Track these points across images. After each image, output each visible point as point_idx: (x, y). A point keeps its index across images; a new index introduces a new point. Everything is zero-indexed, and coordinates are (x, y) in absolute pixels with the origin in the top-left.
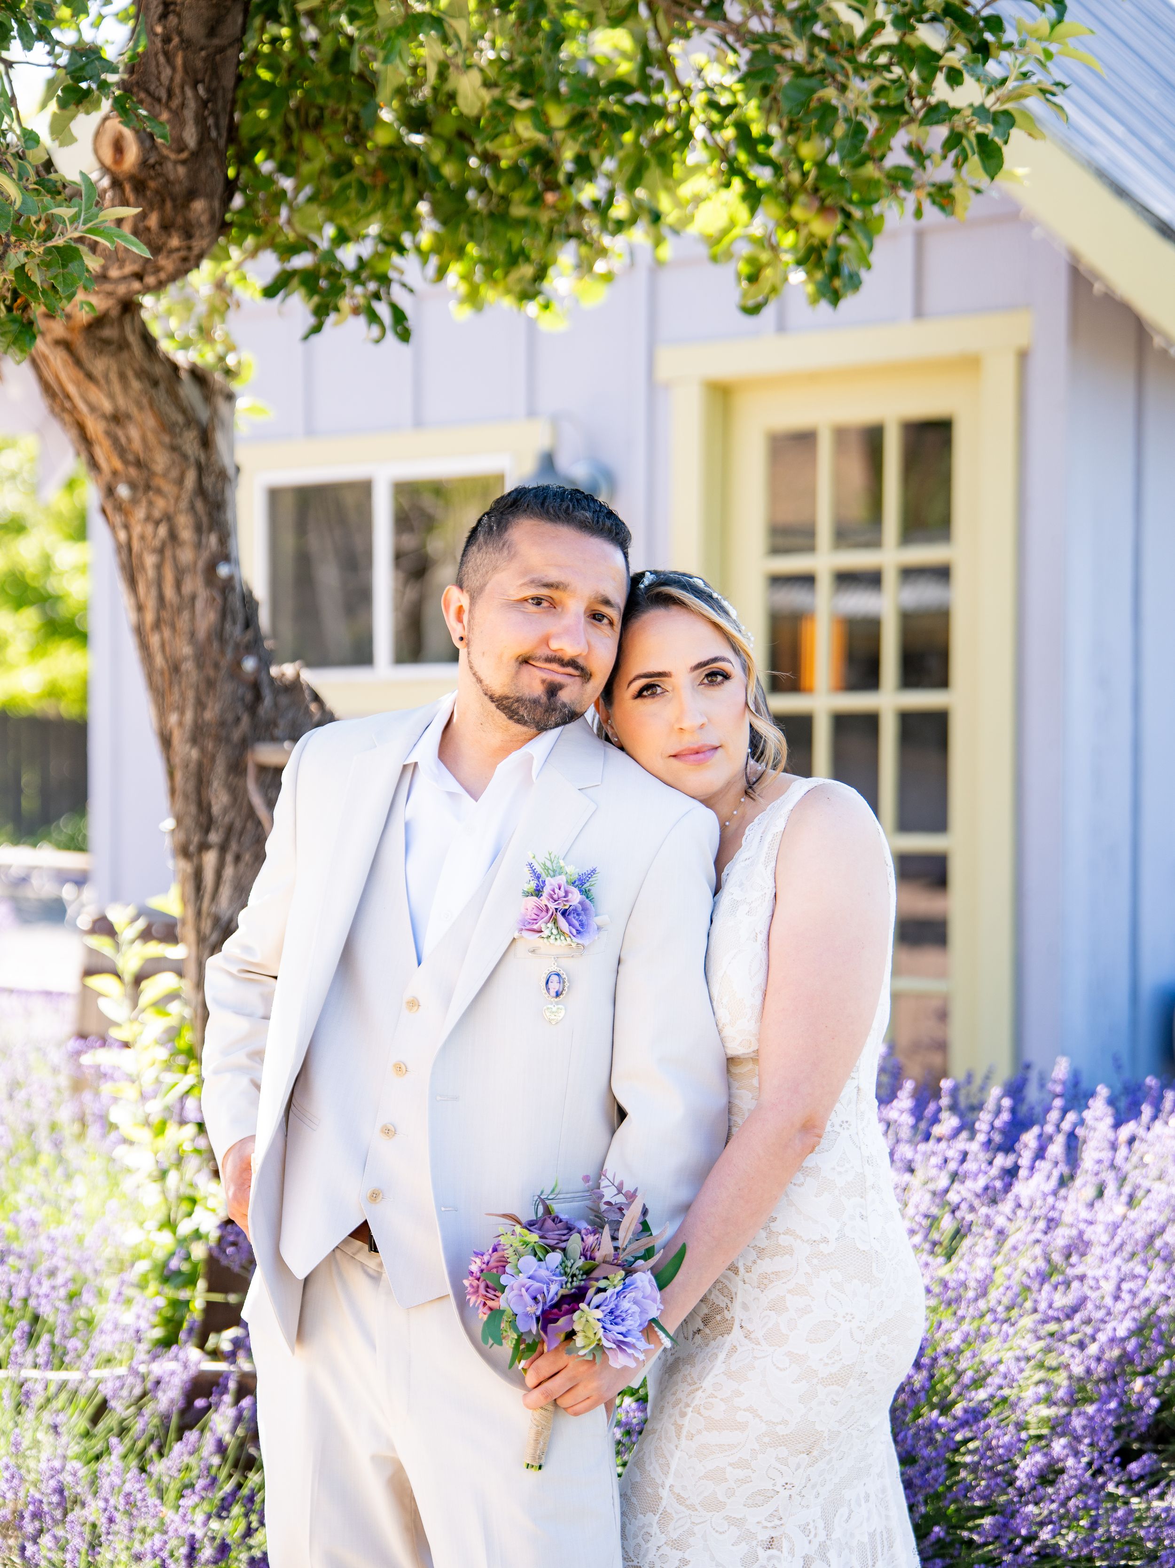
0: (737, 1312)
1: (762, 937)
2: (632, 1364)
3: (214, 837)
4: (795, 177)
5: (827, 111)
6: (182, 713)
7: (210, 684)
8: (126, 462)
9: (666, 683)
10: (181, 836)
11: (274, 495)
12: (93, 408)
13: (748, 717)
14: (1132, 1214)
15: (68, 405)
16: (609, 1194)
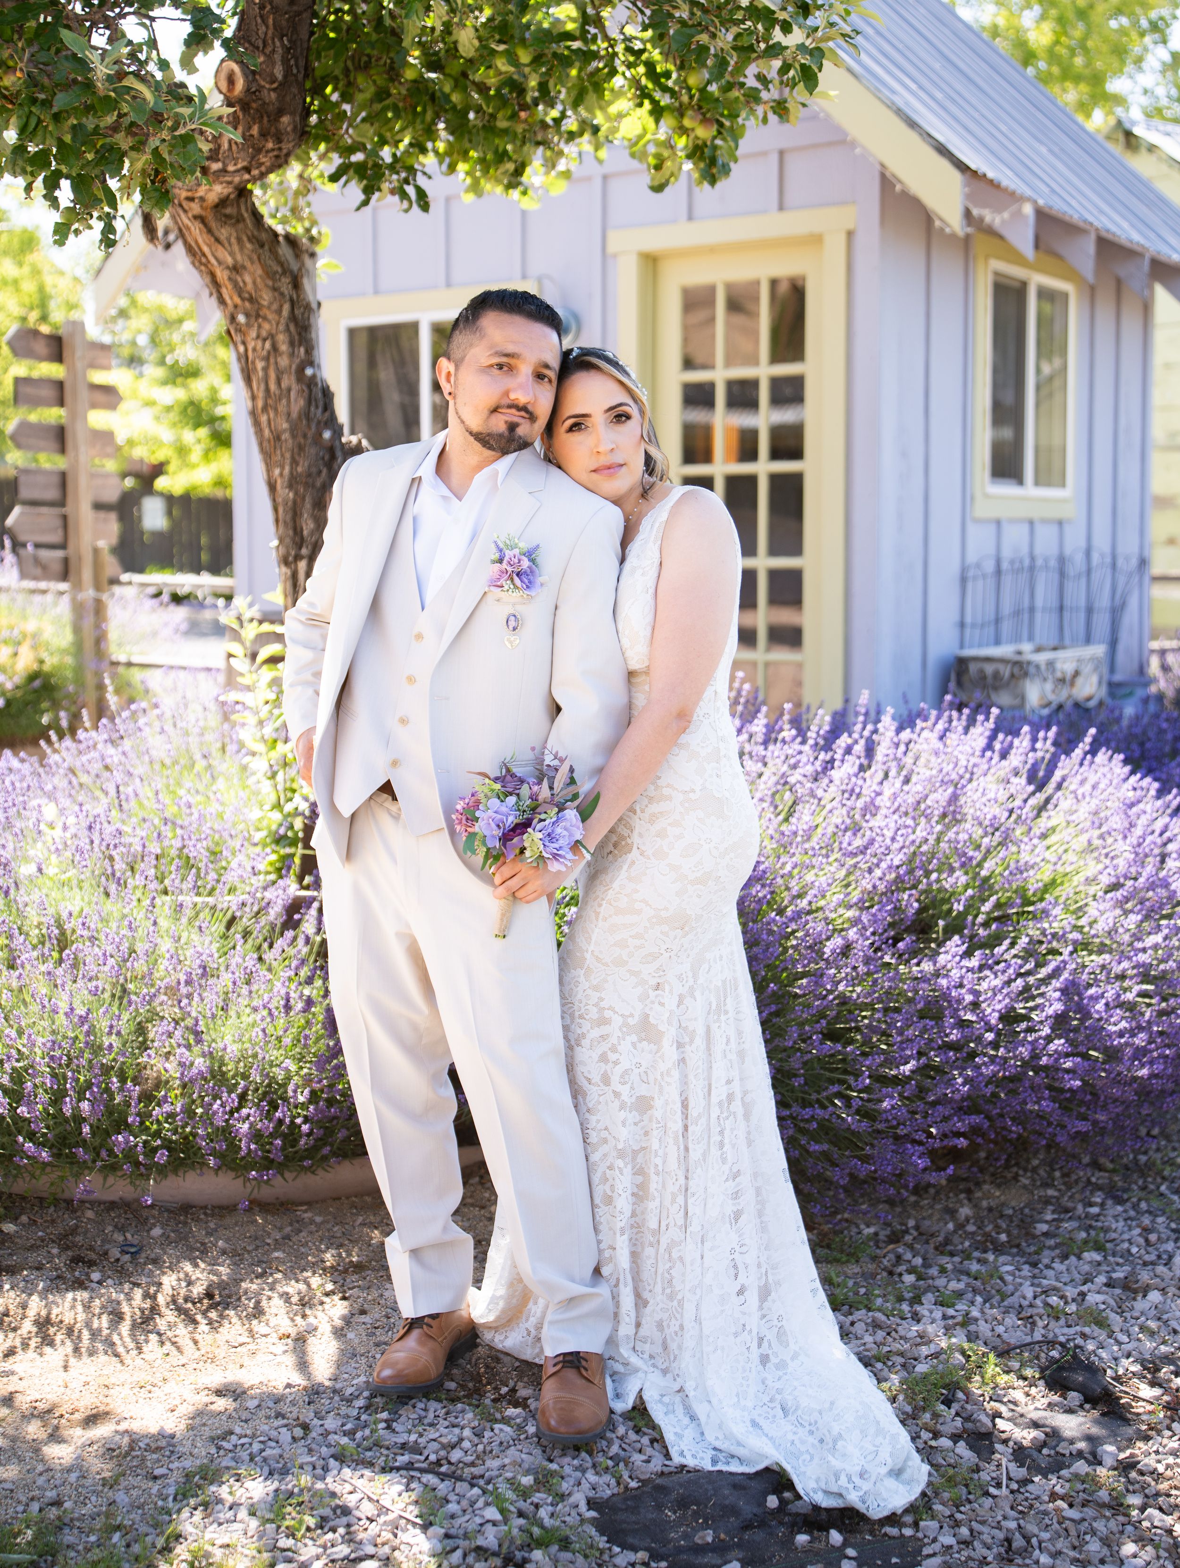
0: (635, 839)
1: (652, 591)
2: (563, 869)
3: (304, 551)
4: (685, 99)
5: (703, 50)
6: (282, 468)
7: (301, 448)
8: (243, 299)
9: (588, 422)
10: (282, 550)
11: (353, 333)
12: (220, 263)
13: (643, 446)
14: (906, 788)
15: (204, 260)
16: (548, 760)
